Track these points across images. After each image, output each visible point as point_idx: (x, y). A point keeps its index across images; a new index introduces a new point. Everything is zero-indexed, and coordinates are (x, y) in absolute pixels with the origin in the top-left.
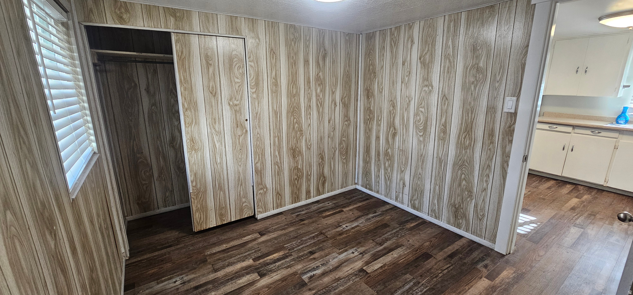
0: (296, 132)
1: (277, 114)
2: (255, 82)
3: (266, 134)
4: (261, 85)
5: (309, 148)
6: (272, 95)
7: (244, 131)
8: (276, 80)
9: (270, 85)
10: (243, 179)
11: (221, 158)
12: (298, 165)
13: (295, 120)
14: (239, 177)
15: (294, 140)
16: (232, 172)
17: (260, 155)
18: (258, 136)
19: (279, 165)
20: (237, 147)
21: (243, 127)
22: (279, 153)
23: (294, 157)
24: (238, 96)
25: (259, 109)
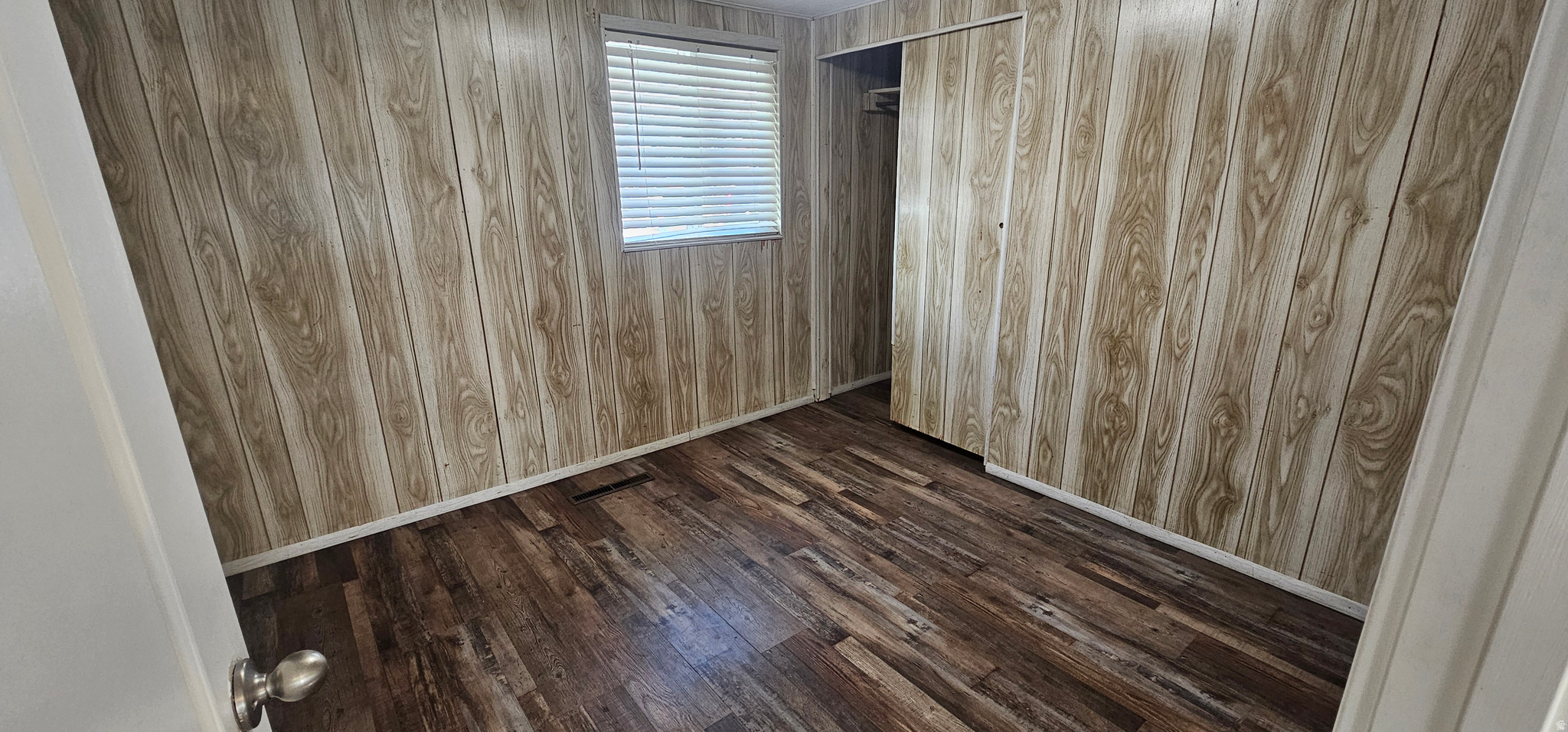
0: (1133, 289)
1: (1077, 220)
2: (1030, 129)
3: (1039, 270)
4: (1045, 136)
5: (1174, 355)
6: (1071, 164)
7: (993, 251)
8: (1091, 120)
9: (1071, 137)
10: (975, 361)
11: (943, 301)
12: (1122, 391)
13: (1136, 249)
14: (968, 354)
15: (1123, 310)
16: (957, 337)
17: (1016, 320)
18: (1019, 269)
19: (1062, 367)
20: (973, 284)
21: (992, 242)
22: (1067, 332)
23: (1112, 362)
24: (991, 165)
25: (1031, 200)
